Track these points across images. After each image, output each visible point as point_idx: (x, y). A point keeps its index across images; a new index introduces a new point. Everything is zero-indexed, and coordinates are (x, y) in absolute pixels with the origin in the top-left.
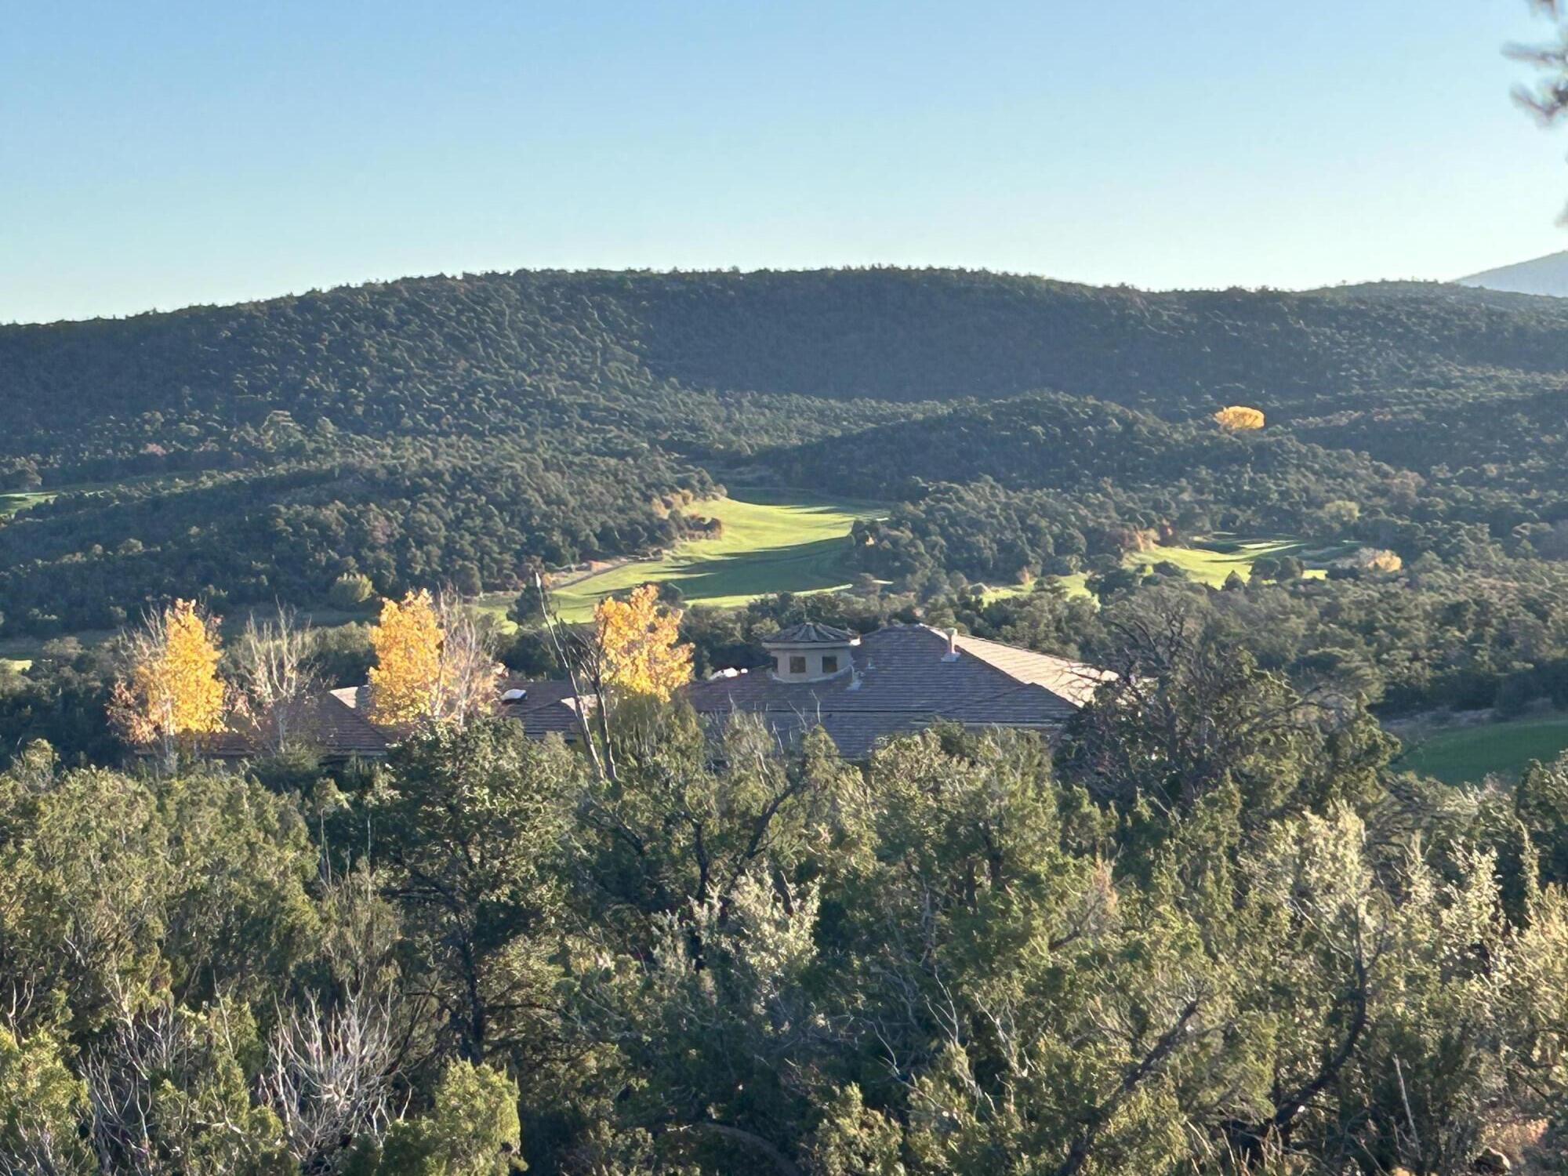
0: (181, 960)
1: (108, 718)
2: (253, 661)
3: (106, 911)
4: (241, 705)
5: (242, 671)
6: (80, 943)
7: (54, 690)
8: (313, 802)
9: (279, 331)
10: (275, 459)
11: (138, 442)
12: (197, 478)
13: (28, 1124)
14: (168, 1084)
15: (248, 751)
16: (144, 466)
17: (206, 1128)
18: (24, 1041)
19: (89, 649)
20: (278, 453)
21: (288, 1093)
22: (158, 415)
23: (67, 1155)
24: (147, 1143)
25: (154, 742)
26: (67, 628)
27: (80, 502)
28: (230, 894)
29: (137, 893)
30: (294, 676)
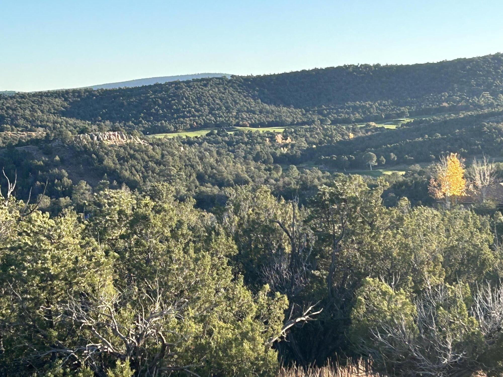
0: (449, 268)
1: (428, 190)
2: (475, 173)
3: (424, 252)
4: (471, 187)
5: (472, 176)
6: (416, 261)
7: (412, 181)
8: (494, 219)
9: (486, 66)
10: (484, 108)
11: (441, 102)
12: (458, 114)
13: (397, 318)
14: (441, 308)
15: (474, 202)
16: (441, 110)
17: (453, 323)
18: (396, 292)
19: (423, 168)
20: (485, 106)
21: (480, 313)
22: (446, 93)
23: (409, 328)
24: (434, 326)
25: (443, 199)
26: (417, 161)
27: (421, 122)
28: (465, 248)
29: (434, 247)
30: (488, 178)
